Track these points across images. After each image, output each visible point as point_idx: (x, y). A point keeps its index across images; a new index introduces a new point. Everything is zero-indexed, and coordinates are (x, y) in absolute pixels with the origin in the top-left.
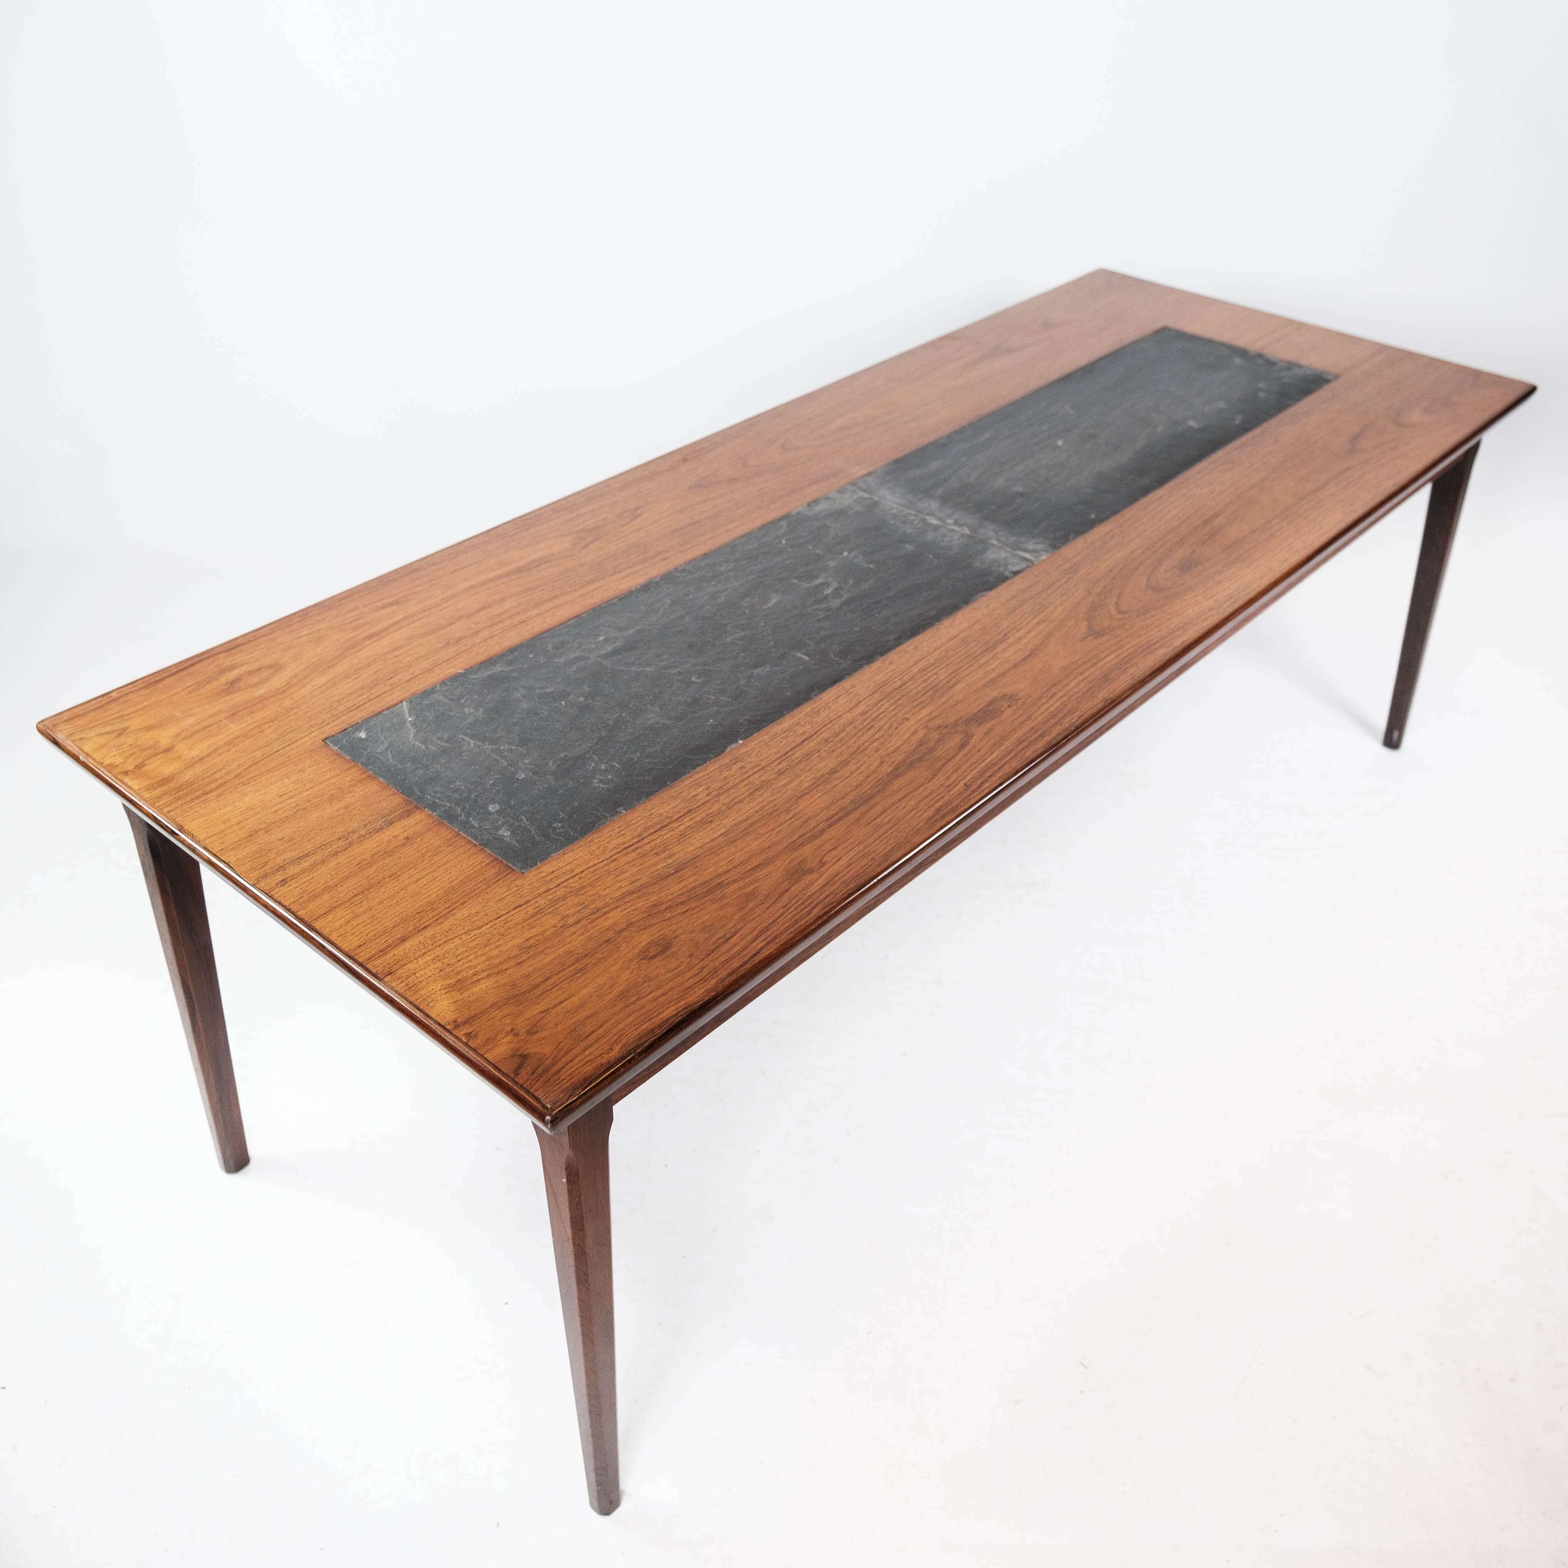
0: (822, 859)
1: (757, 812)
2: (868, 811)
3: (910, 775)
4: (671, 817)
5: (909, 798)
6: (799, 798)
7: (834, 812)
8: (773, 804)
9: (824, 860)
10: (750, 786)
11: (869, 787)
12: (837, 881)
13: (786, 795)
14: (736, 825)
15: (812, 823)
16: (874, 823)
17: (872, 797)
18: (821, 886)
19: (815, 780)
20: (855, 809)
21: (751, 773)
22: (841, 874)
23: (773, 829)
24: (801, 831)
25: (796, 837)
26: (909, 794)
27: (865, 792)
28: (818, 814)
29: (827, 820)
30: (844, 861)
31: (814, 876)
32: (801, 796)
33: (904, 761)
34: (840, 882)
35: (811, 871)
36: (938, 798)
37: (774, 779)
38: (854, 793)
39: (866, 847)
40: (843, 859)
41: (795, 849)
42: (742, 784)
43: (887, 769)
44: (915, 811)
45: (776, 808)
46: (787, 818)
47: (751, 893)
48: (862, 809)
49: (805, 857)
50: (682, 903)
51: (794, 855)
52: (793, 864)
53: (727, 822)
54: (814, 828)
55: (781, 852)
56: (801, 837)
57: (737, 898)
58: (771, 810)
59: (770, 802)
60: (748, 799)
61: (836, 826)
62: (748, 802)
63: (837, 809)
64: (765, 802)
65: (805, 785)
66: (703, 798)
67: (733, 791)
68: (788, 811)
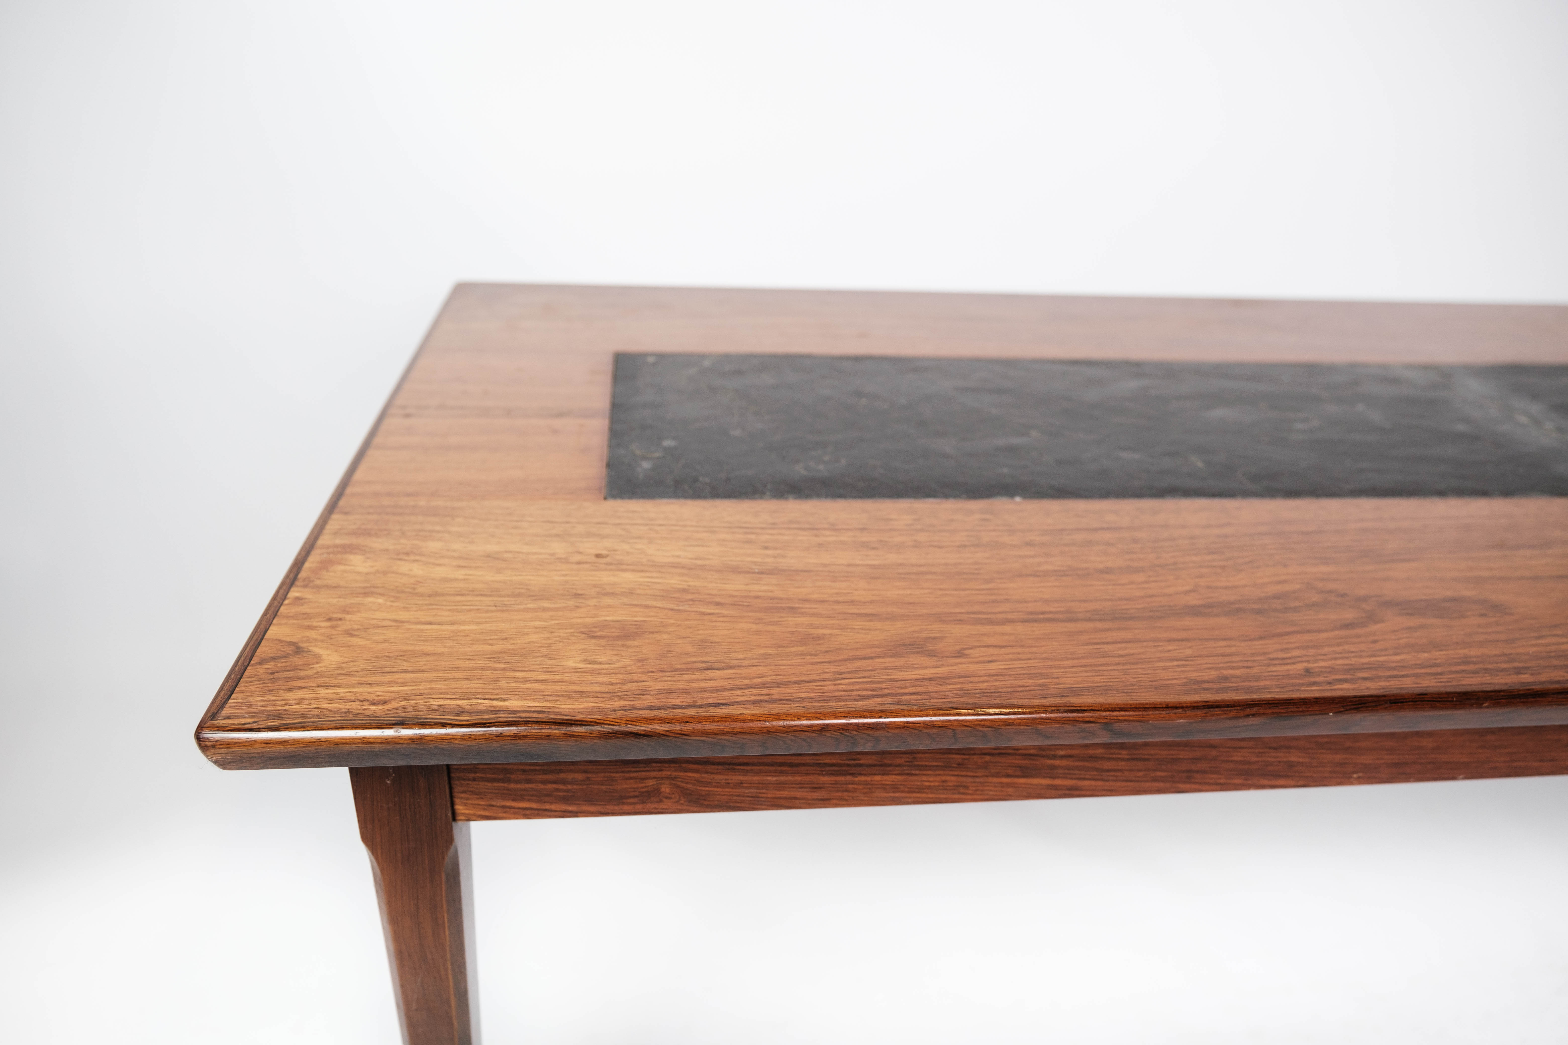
0: (965, 649)
1: (946, 564)
2: (1108, 630)
3: (1223, 620)
4: (831, 524)
5: (1189, 644)
6: (1020, 575)
7: (1053, 610)
8: (976, 567)
9: (967, 652)
10: (971, 539)
11: (1142, 606)
12: (955, 684)
13: (1008, 566)
14: (900, 565)
15: (1004, 608)
16: (1098, 646)
17: (1132, 618)
18: (925, 677)
20: (1090, 620)
21: (991, 529)
22: (971, 679)
24: (976, 608)
25: (963, 611)
26: (1194, 639)
27: (1127, 609)
28: (1026, 602)
29: (1032, 613)
30: (994, 667)
31: (931, 661)
32: (1028, 575)
33: (1230, 603)
34: (959, 686)
35: (932, 654)
36: (1240, 664)
37: (1013, 545)
38: (1109, 604)
39: (1051, 667)
40: (998, 663)
41: (943, 621)
42: (963, 534)
43: (1193, 600)
44: (1184, 663)
45: (977, 572)
46: (979, 587)
47: (818, 638)
48: (1099, 625)
49: (945, 637)
50: (718, 604)
51: (933, 626)
52: (916, 635)
53: (893, 558)
54: (1000, 613)
55: (920, 616)
56: (968, 613)
57: (792, 633)
58: (966, 571)
59: (979, 563)
60: (952, 549)
61: (1036, 624)
62: (949, 552)
63: (1061, 609)
64: (969, 561)
65: (1050, 567)
66: (898, 525)
67: (944, 534)
68: (987, 581)
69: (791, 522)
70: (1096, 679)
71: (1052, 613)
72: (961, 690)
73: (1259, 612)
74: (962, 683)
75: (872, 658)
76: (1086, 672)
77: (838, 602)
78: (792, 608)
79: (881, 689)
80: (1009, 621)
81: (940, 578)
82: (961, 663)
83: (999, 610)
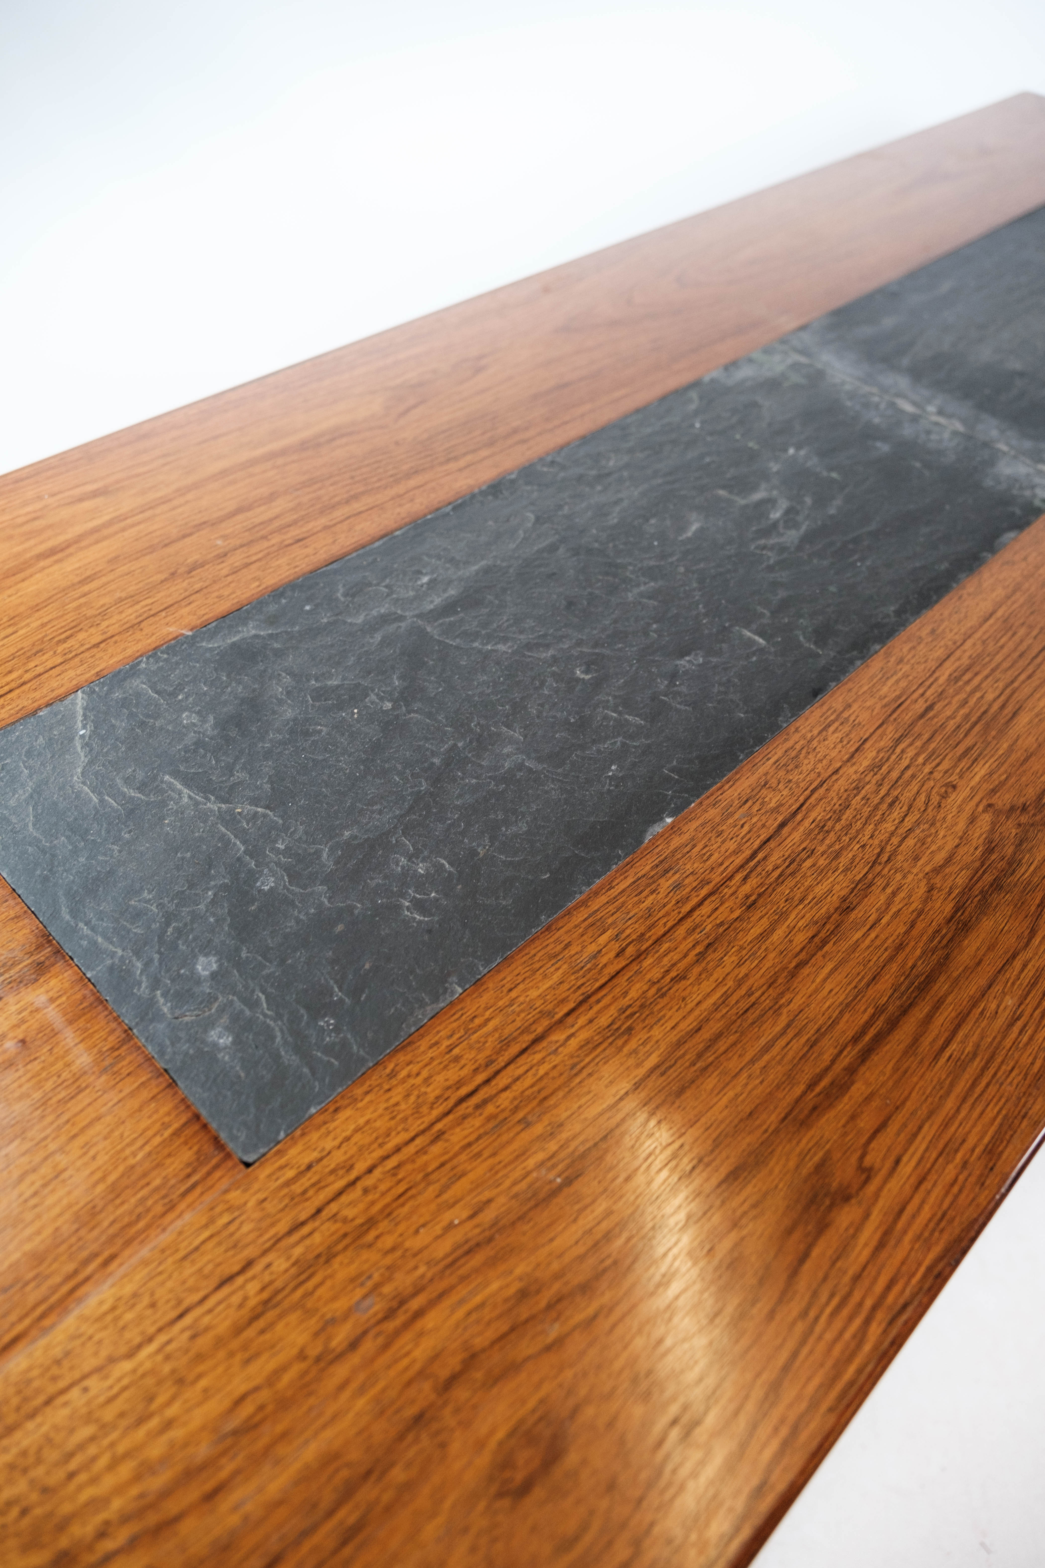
0: (862, 1159)
1: (716, 1008)
3: (987, 926)
6: (793, 974)
7: (866, 1017)
8: (745, 988)
10: (696, 936)
12: (905, 1232)
13: (768, 964)
14: (679, 1043)
15: (828, 1049)
16: (947, 1054)
19: (816, 929)
20: (905, 1011)
21: (695, 901)
23: (753, 1061)
24: (809, 1071)
25: (802, 1087)
26: (996, 974)
27: (914, 966)
28: (835, 1022)
29: (855, 1039)
32: (796, 967)
35: (845, 1196)
37: (739, 920)
38: (894, 967)
40: (905, 1159)
41: (803, 1124)
42: (681, 931)
43: (944, 906)
45: (753, 999)
46: (778, 1028)
48: (918, 1013)
49: (829, 1152)
51: (804, 1141)
52: (805, 1172)
53: (661, 1035)
54: (833, 1062)
55: (777, 1131)
56: (811, 1086)
58: (743, 1005)
59: (740, 983)
60: (696, 970)
61: (875, 1058)
62: (698, 980)
63: (871, 1011)
64: (730, 983)
65: (800, 939)
66: (610, 962)
67: (666, 946)
68: (776, 1011)
71: (868, 1023)
72: (918, 1238)
74: (909, 1224)
80: (852, 1071)
81: (733, 1038)
82: (880, 1189)
83: (827, 1057)
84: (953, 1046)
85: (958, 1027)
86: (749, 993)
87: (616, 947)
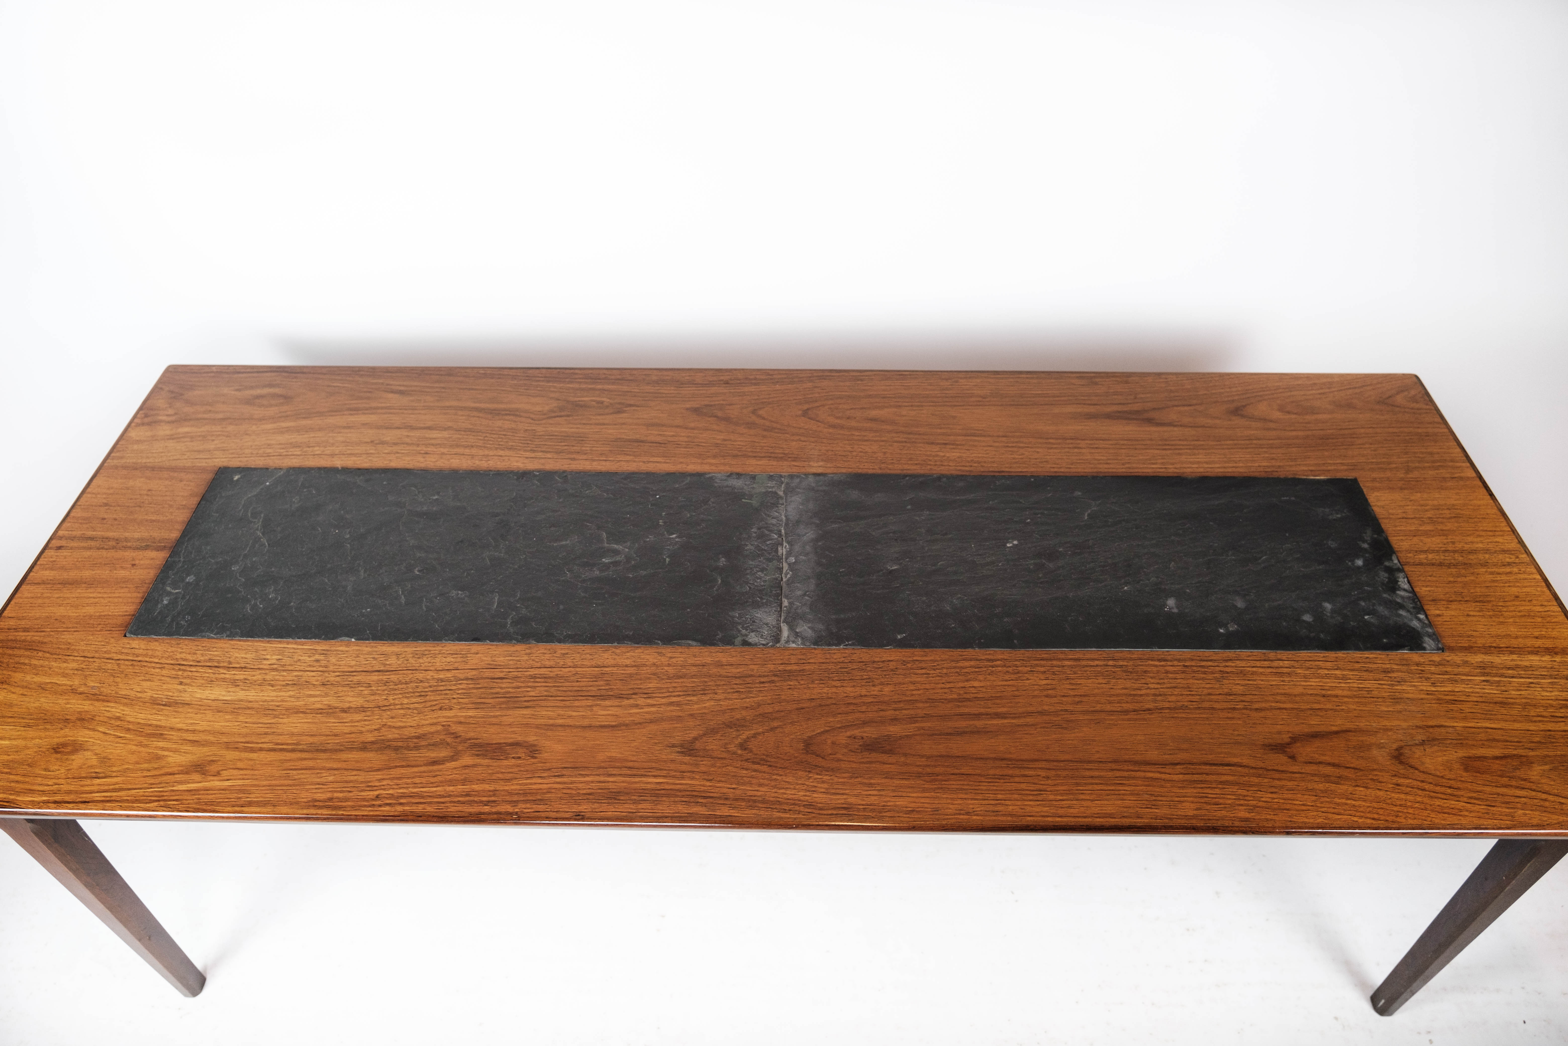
1: (265, 701)
2: (305, 759)
3: (371, 755)
4: (230, 663)
5: (337, 773)
6: (297, 712)
8: (280, 703)
9: (221, 772)
11: (339, 741)
13: (297, 703)
14: (241, 700)
15: (267, 739)
16: (289, 772)
17: (325, 751)
19: (326, 707)
20: (303, 751)
21: (314, 669)
22: (208, 792)
24: (253, 738)
25: (244, 741)
26: (343, 769)
27: (329, 743)
28: (282, 735)
29: (277, 744)
32: (301, 711)
33: (389, 741)
37: (314, 685)
38: (324, 738)
41: (228, 748)
43: (371, 737)
46: (267, 722)
47: (158, 758)
48: (304, 755)
49: (220, 760)
50: (129, 730)
51: (221, 752)
52: (208, 758)
53: (241, 694)
55: (220, 743)
57: (149, 753)
58: (271, 707)
59: (283, 701)
60: (279, 687)
61: (272, 753)
62: (274, 690)
63: (295, 742)
64: (279, 699)
65: (318, 706)
66: (265, 665)
67: (285, 674)
68: (275, 717)
69: (210, 660)
70: (268, 796)
71: (287, 744)
73: (396, 749)
75: (174, 774)
76: (267, 790)
77: (187, 730)
78: (162, 734)
79: (163, 796)
80: (261, 749)
81: (253, 712)
82: (213, 780)
83: (263, 740)
84: (294, 772)
85: (306, 769)
86: (278, 706)
87: (274, 661)
